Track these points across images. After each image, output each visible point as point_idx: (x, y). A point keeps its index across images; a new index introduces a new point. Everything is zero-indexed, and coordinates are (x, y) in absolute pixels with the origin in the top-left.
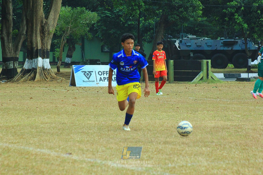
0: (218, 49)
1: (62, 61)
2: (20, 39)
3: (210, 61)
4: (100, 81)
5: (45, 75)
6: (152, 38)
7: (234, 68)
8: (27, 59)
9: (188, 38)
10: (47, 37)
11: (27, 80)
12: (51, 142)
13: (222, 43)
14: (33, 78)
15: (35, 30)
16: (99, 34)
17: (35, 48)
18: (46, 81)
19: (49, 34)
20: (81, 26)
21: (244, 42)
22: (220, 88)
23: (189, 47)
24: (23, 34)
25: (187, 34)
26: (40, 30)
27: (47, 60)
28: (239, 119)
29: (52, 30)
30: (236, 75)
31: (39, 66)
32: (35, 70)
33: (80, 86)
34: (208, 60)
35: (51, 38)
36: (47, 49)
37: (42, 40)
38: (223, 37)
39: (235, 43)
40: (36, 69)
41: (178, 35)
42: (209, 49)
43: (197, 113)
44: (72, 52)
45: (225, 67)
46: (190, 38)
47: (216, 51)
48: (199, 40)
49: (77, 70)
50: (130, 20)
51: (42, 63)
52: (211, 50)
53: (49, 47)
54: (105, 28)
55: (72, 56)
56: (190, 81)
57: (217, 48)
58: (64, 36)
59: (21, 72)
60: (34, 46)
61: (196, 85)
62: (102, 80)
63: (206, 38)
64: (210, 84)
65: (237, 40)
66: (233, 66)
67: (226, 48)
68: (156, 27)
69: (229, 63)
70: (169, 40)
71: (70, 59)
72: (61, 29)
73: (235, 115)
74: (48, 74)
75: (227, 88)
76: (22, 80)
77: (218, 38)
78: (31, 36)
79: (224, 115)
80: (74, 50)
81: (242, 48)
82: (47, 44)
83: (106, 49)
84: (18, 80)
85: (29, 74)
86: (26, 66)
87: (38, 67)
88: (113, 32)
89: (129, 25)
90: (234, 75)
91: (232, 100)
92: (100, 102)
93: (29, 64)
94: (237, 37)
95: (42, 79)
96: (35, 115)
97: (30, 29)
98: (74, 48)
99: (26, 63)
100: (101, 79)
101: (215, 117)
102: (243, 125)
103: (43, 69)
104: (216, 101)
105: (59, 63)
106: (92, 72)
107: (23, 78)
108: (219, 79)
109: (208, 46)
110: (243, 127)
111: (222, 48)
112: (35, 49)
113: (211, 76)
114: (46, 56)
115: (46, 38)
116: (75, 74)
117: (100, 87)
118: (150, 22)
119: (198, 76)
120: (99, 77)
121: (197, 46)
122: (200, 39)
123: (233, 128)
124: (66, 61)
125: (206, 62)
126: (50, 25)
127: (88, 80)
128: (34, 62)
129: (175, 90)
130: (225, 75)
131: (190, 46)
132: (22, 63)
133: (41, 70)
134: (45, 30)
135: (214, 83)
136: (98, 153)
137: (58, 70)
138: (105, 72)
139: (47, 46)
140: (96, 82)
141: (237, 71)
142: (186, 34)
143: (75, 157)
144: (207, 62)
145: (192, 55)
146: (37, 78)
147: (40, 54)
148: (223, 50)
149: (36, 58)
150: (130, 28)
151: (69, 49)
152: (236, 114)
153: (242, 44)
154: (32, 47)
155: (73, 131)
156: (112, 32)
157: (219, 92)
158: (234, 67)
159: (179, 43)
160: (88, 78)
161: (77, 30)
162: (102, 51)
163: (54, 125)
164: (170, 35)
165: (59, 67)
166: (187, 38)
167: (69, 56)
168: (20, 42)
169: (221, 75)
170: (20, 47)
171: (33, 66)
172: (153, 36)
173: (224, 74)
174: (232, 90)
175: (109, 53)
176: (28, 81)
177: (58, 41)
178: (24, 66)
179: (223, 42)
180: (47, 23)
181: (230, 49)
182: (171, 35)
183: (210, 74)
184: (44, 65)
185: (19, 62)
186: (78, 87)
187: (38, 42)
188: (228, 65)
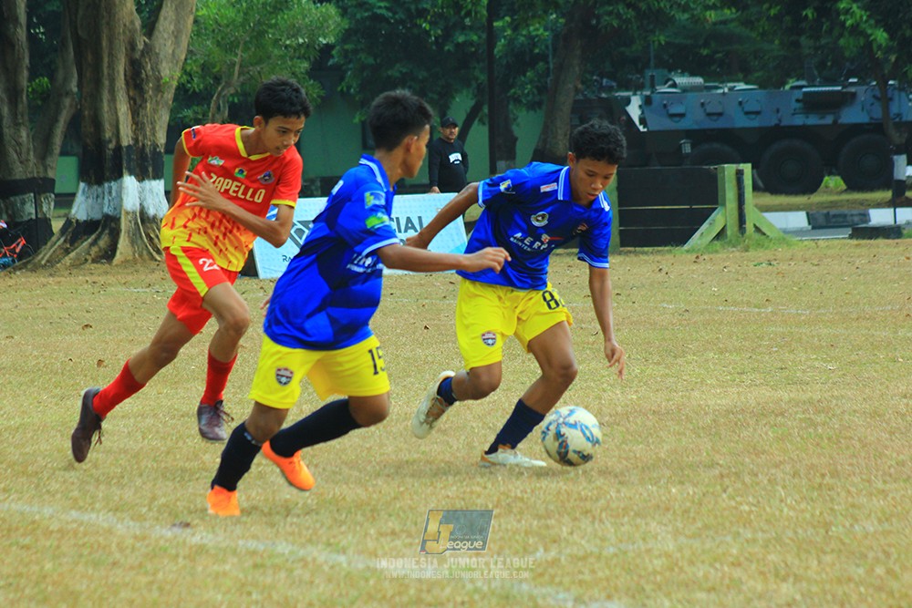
0: (782, 124)
2: (58, 110)
3: (747, 168)
5: (151, 239)
6: (542, 89)
7: (846, 190)
8: (82, 185)
9: (674, 85)
10: (154, 100)
11: (86, 260)
12: (126, 484)
13: (798, 101)
14: (106, 252)
15: (109, 74)
16: (351, 82)
17: (110, 141)
18: (156, 260)
19: (159, 89)
20: (282, 57)
21: (879, 96)
22: (783, 267)
23: (677, 119)
24: (67, 94)
25: (670, 71)
26: (125, 75)
27: (158, 186)
29: (170, 73)
30: (852, 215)
31: (129, 210)
32: (113, 225)
33: (275, 275)
34: (742, 166)
35: (167, 103)
36: (155, 146)
37: (136, 110)
38: (803, 79)
39: (846, 99)
40: (117, 220)
41: (639, 76)
42: (754, 123)
43: (680, 361)
45: (811, 186)
46: (681, 88)
47: (779, 132)
48: (714, 92)
50: (463, 28)
51: (137, 195)
52: (760, 129)
53: (161, 138)
54: (371, 61)
56: (677, 246)
57: (780, 121)
58: (219, 94)
59: (63, 231)
60: (108, 135)
61: (697, 257)
63: (741, 86)
64: (751, 253)
65: (853, 90)
66: (842, 183)
67: (813, 120)
68: (555, 50)
69: (828, 174)
70: (604, 95)
72: (205, 68)
73: (817, 364)
75: (808, 263)
76: (67, 260)
77: (786, 84)
78: (95, 97)
79: (780, 365)
81: (871, 118)
82: (154, 128)
84: (52, 262)
85: (93, 237)
86: (81, 209)
87: (123, 212)
88: (401, 72)
89: (458, 45)
90: (845, 216)
91: (819, 308)
93: (90, 201)
94: (854, 77)
95: (141, 256)
97: (88, 75)
99: (79, 198)
103: (144, 218)
104: (759, 314)
107: (72, 255)
108: (782, 234)
109: (747, 113)
111: (799, 120)
112: (111, 146)
113: (755, 225)
114: (150, 169)
115: (148, 105)
118: (534, 33)
119: (705, 226)
121: (709, 115)
122: (717, 88)
125: (734, 172)
126: (161, 56)
128: (110, 193)
129: (616, 278)
130: (810, 218)
131: (682, 115)
132: (66, 200)
133: (136, 223)
134: (144, 76)
135: (766, 248)
139: (154, 135)
141: (854, 202)
142: (666, 72)
143: (200, 535)
144: (740, 174)
145: (687, 149)
146: (121, 253)
147: (128, 163)
148: (800, 126)
149: (115, 180)
150: (464, 57)
152: (822, 359)
153: (872, 100)
154: (100, 139)
157: (775, 283)
158: (844, 187)
159: (640, 107)
161: (264, 70)
164: (608, 77)
166: (670, 87)
168: (57, 121)
169: (799, 220)
170: (58, 140)
171: (105, 209)
172: (546, 83)
173: (808, 214)
174: (825, 272)
176: (87, 266)
177: (197, 113)
178: (73, 211)
179: (801, 98)
180: (151, 50)
181: (829, 120)
182: (612, 77)
183: (752, 216)
184: (145, 204)
185: (56, 195)
186: (264, 280)
187: (122, 119)
188: (822, 181)
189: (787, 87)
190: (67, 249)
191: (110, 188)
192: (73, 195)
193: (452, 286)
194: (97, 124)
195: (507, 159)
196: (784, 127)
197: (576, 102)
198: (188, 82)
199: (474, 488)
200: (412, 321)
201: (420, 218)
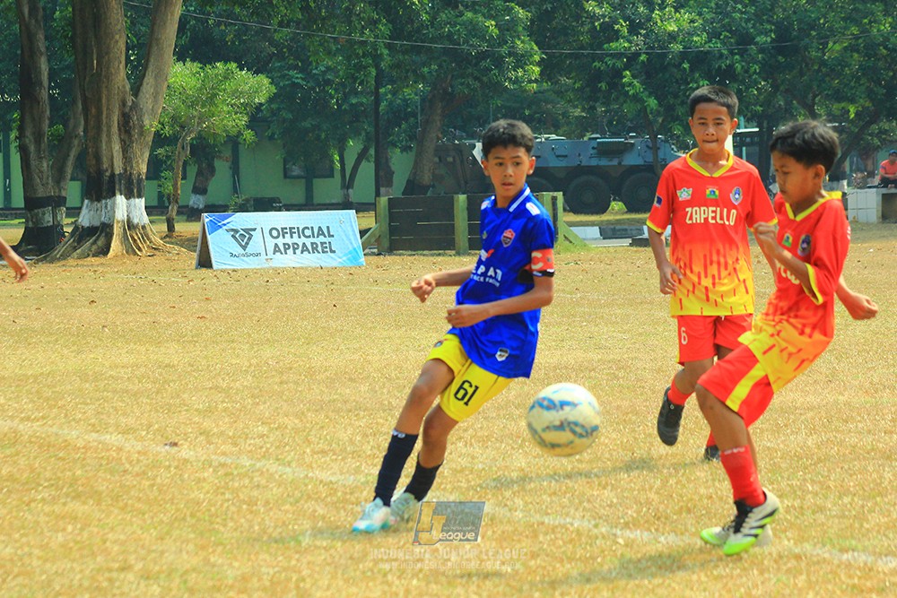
0: (582, 165)
1: (180, 204)
2: (69, 149)
3: (560, 195)
4: (274, 254)
5: (135, 241)
6: (412, 138)
7: (626, 212)
8: (86, 201)
10: (138, 142)
11: (88, 255)
12: (129, 414)
13: (593, 148)
14: (103, 249)
15: (106, 123)
16: (275, 130)
17: (107, 170)
18: (138, 256)
19: (142, 133)
20: (229, 112)
21: (651, 145)
22: (586, 266)
24: (76, 137)
26: (118, 124)
27: (140, 203)
28: (624, 345)
29: (151, 124)
30: (632, 230)
31: (119, 219)
32: (108, 230)
33: (224, 267)
34: (555, 194)
35: (148, 144)
36: (139, 174)
37: (126, 149)
38: (597, 133)
39: (627, 148)
40: (111, 226)
42: (563, 163)
44: (207, 180)
45: (602, 209)
47: (579, 170)
49: (215, 227)
50: (356, 93)
51: (125, 209)
52: (567, 167)
53: (144, 168)
54: (290, 116)
55: (207, 191)
57: (581, 162)
58: (184, 138)
59: (72, 234)
60: (105, 166)
62: (280, 251)
63: (553, 137)
65: (632, 141)
66: (624, 206)
67: (604, 162)
68: (422, 110)
69: (614, 200)
70: (456, 142)
71: (201, 198)
72: (174, 119)
73: (615, 334)
74: (143, 238)
75: (603, 263)
76: (75, 255)
77: (585, 136)
78: (97, 139)
79: (588, 335)
80: (213, 176)
81: (645, 161)
82: (138, 162)
83: (296, 171)
84: (64, 257)
85: (94, 238)
86: (85, 219)
87: (115, 221)
88: (312, 124)
89: (352, 104)
90: (626, 230)
91: (613, 295)
92: (271, 308)
93: (92, 213)
94: (633, 132)
95: (127, 252)
96: (96, 346)
97: (92, 123)
98: (212, 170)
99: (84, 211)
100: (276, 249)
101: (563, 341)
103: (130, 225)
104: (572, 298)
105: (173, 210)
106: (255, 230)
107: (79, 251)
108: (583, 241)
109: (558, 156)
111: (594, 162)
112: (107, 174)
113: (564, 235)
114: (135, 191)
115: (134, 145)
116: (209, 237)
117: (275, 269)
118: (408, 97)
120: (271, 243)
122: (537, 138)
124: (191, 203)
125: (550, 198)
126: (144, 110)
127: (243, 252)
128: (106, 207)
130: (602, 231)
132: (74, 212)
133: (124, 229)
134: (131, 124)
135: (573, 252)
136: (248, 442)
137: (171, 228)
138: (288, 231)
139: (138, 166)
140: (263, 256)
141: (633, 220)
143: (185, 452)
144: (554, 199)
146: (113, 250)
147: (120, 186)
148: (596, 166)
149: (110, 198)
150: (356, 115)
151: (199, 173)
153: (646, 149)
154: (100, 169)
155: (190, 386)
156: (307, 124)
157: (581, 277)
158: (625, 209)
160: (244, 248)
162: (286, 176)
163: (143, 370)
164: (460, 130)
165: (173, 219)
167: (200, 190)
168: (69, 156)
169: (594, 232)
170: (69, 170)
171: (103, 219)
172: (416, 132)
173: (600, 229)
174: (616, 269)
175: (304, 180)
176: (89, 259)
177: (167, 151)
178: (80, 220)
179: (596, 146)
180: (137, 106)
181: (615, 162)
182: (462, 129)
183: (563, 229)
184: (131, 215)
185: (67, 209)
186: (217, 270)
187: (115, 154)
188: (609, 206)
189: (586, 139)
190: (75, 247)
191: (106, 204)
192: (80, 208)
193: (351, 277)
194: (98, 158)
195: (387, 186)
196: (584, 166)
197: (437, 146)
198: (162, 129)
199: (379, 420)
200: (324, 301)
201: (328, 227)
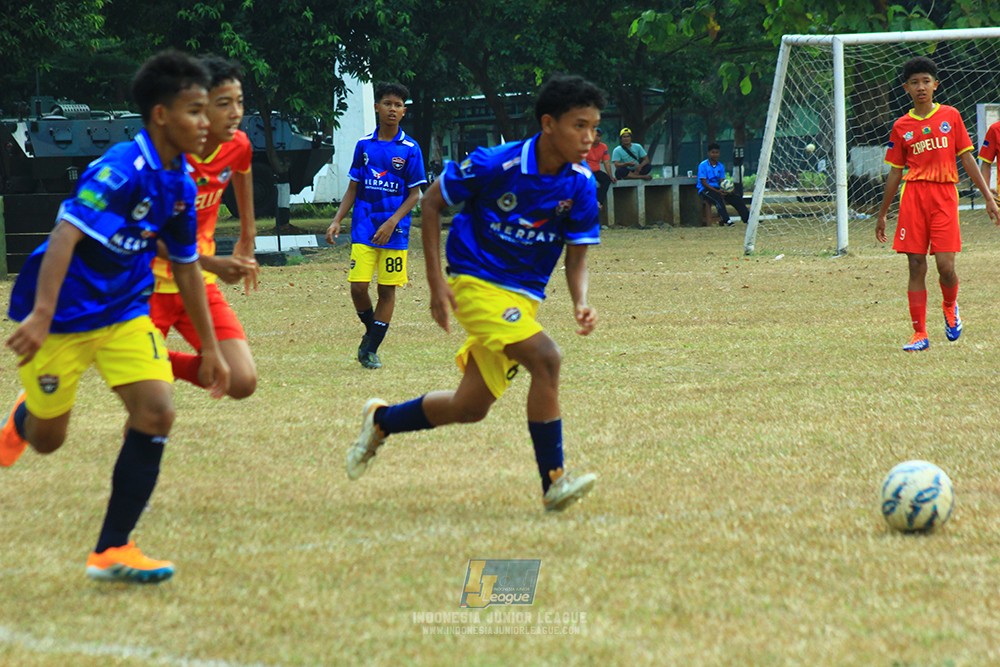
7: (230, 217)
9: (61, 113)
21: (262, 125)
23: (63, 146)
25: (56, 99)
41: (24, 102)
46: (67, 116)
48: (100, 119)
63: (127, 114)
66: (226, 210)
81: (255, 147)
102: (222, 422)
110: (222, 429)
121: (95, 142)
122: (104, 115)
123: (183, 437)
131: (69, 142)
142: (52, 98)
153: (256, 129)
158: (228, 214)
159: (27, 133)
166: (56, 114)
